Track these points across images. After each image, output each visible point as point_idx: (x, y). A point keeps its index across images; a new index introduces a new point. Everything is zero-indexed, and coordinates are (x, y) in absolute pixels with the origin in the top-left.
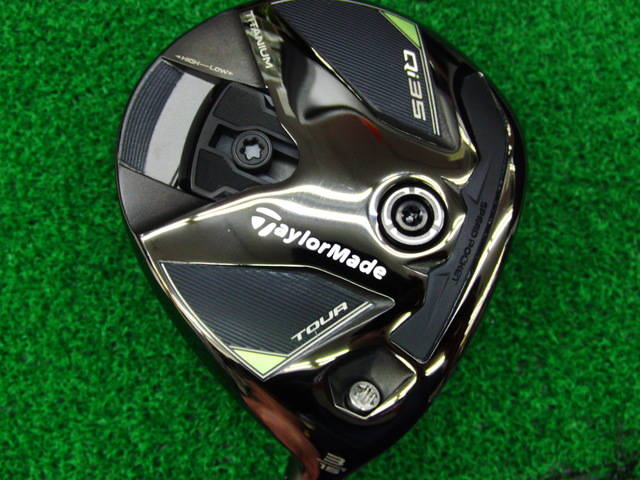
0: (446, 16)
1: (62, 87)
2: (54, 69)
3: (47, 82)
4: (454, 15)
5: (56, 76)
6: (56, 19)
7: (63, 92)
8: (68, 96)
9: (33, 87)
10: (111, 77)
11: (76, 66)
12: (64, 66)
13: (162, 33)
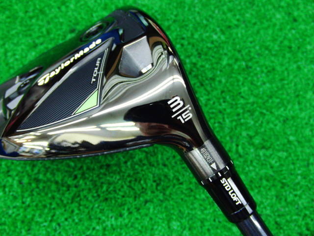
0: (279, 158)
1: (50, 218)
2: (45, 206)
3: (40, 216)
4: (284, 157)
5: (46, 211)
6: (45, 174)
7: (51, 221)
8: (54, 224)
9: (32, 219)
10: (79, 210)
11: (58, 204)
12: (51, 204)
13: (109, 180)
